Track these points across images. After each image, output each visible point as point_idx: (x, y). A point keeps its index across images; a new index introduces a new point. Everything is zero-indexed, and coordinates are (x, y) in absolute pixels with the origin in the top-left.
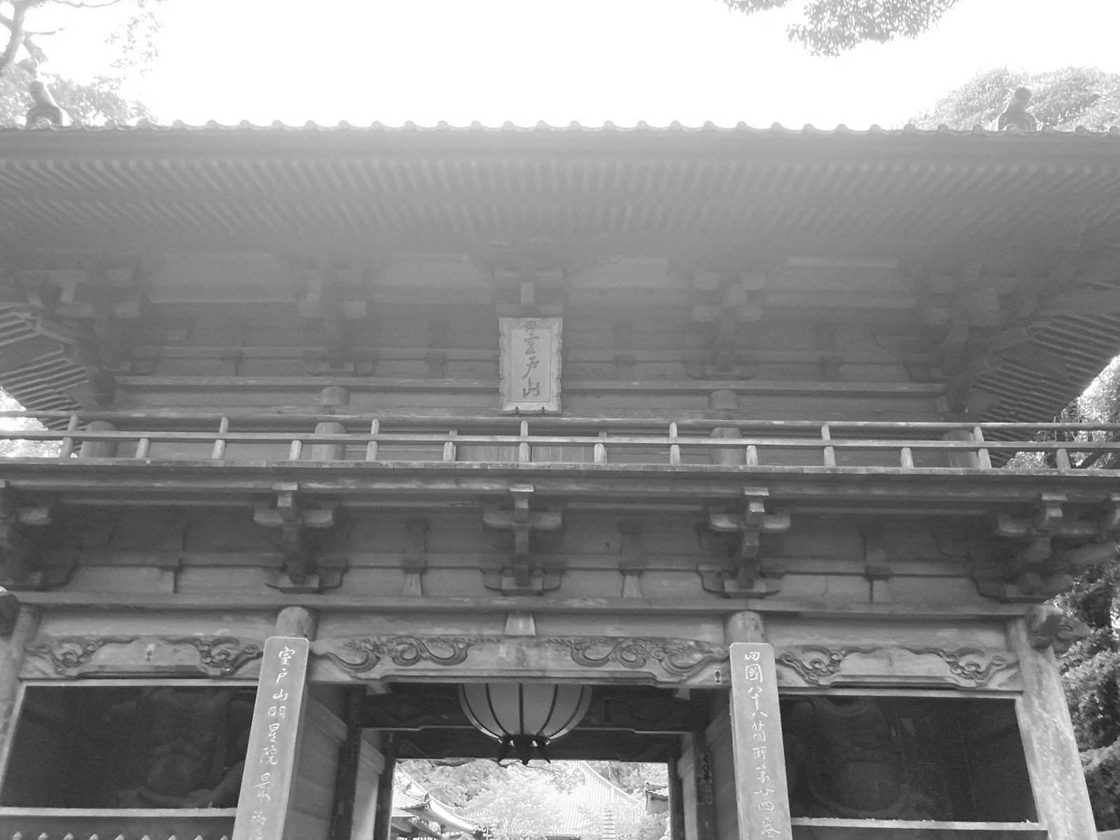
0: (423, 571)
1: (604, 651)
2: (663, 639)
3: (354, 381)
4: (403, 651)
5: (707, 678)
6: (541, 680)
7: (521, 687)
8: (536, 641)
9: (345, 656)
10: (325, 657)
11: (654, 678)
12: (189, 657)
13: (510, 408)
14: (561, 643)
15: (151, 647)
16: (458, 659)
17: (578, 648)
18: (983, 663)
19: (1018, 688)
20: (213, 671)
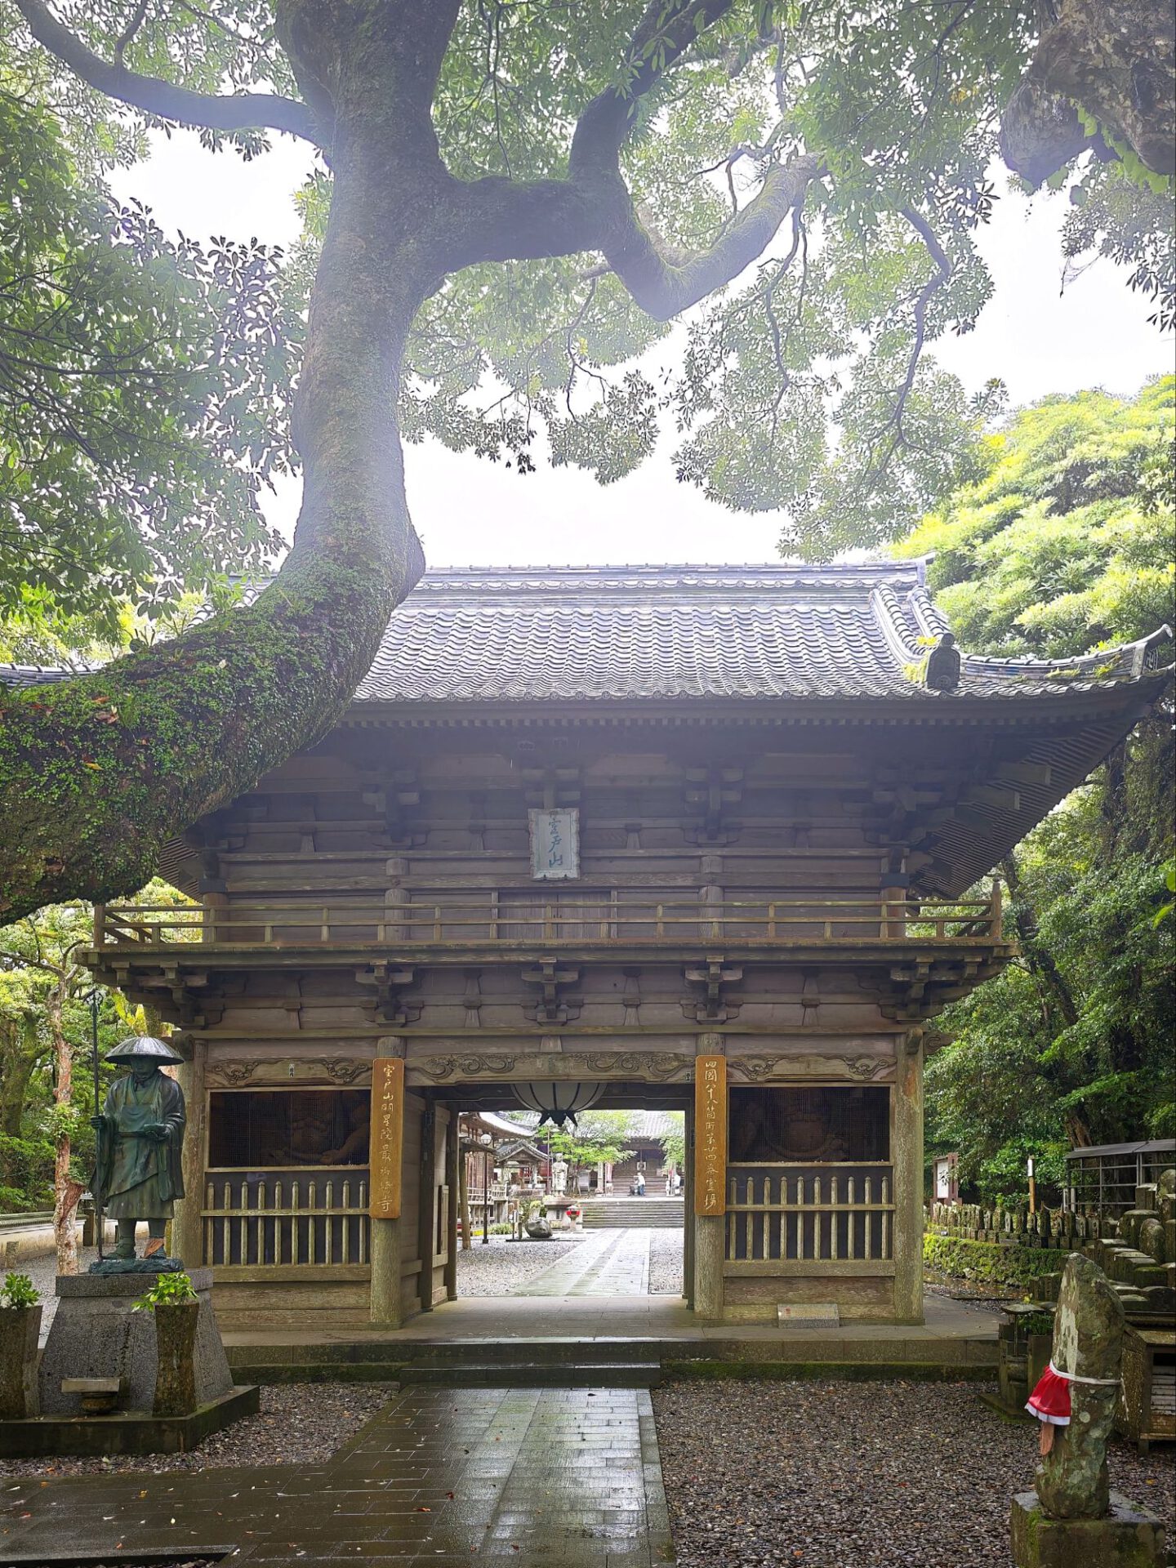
0: (478, 1008)
1: (610, 1061)
2: (651, 1053)
3: (411, 854)
4: (470, 1064)
5: (680, 1077)
6: (567, 1080)
7: (554, 1085)
8: (562, 1056)
9: (427, 1068)
10: (414, 1069)
11: (644, 1078)
12: (320, 1072)
13: (539, 876)
14: (579, 1056)
15: (292, 1066)
16: (508, 1068)
17: (591, 1059)
18: (872, 1064)
19: (893, 1079)
20: (337, 1081)
